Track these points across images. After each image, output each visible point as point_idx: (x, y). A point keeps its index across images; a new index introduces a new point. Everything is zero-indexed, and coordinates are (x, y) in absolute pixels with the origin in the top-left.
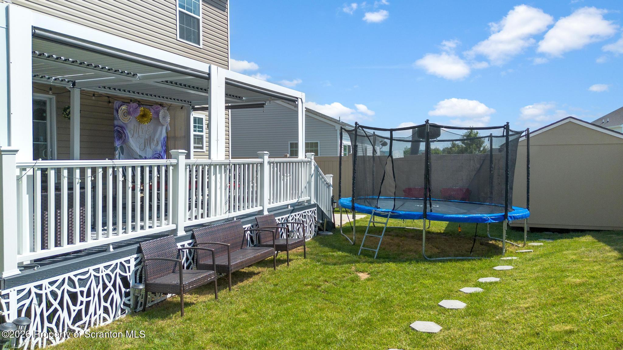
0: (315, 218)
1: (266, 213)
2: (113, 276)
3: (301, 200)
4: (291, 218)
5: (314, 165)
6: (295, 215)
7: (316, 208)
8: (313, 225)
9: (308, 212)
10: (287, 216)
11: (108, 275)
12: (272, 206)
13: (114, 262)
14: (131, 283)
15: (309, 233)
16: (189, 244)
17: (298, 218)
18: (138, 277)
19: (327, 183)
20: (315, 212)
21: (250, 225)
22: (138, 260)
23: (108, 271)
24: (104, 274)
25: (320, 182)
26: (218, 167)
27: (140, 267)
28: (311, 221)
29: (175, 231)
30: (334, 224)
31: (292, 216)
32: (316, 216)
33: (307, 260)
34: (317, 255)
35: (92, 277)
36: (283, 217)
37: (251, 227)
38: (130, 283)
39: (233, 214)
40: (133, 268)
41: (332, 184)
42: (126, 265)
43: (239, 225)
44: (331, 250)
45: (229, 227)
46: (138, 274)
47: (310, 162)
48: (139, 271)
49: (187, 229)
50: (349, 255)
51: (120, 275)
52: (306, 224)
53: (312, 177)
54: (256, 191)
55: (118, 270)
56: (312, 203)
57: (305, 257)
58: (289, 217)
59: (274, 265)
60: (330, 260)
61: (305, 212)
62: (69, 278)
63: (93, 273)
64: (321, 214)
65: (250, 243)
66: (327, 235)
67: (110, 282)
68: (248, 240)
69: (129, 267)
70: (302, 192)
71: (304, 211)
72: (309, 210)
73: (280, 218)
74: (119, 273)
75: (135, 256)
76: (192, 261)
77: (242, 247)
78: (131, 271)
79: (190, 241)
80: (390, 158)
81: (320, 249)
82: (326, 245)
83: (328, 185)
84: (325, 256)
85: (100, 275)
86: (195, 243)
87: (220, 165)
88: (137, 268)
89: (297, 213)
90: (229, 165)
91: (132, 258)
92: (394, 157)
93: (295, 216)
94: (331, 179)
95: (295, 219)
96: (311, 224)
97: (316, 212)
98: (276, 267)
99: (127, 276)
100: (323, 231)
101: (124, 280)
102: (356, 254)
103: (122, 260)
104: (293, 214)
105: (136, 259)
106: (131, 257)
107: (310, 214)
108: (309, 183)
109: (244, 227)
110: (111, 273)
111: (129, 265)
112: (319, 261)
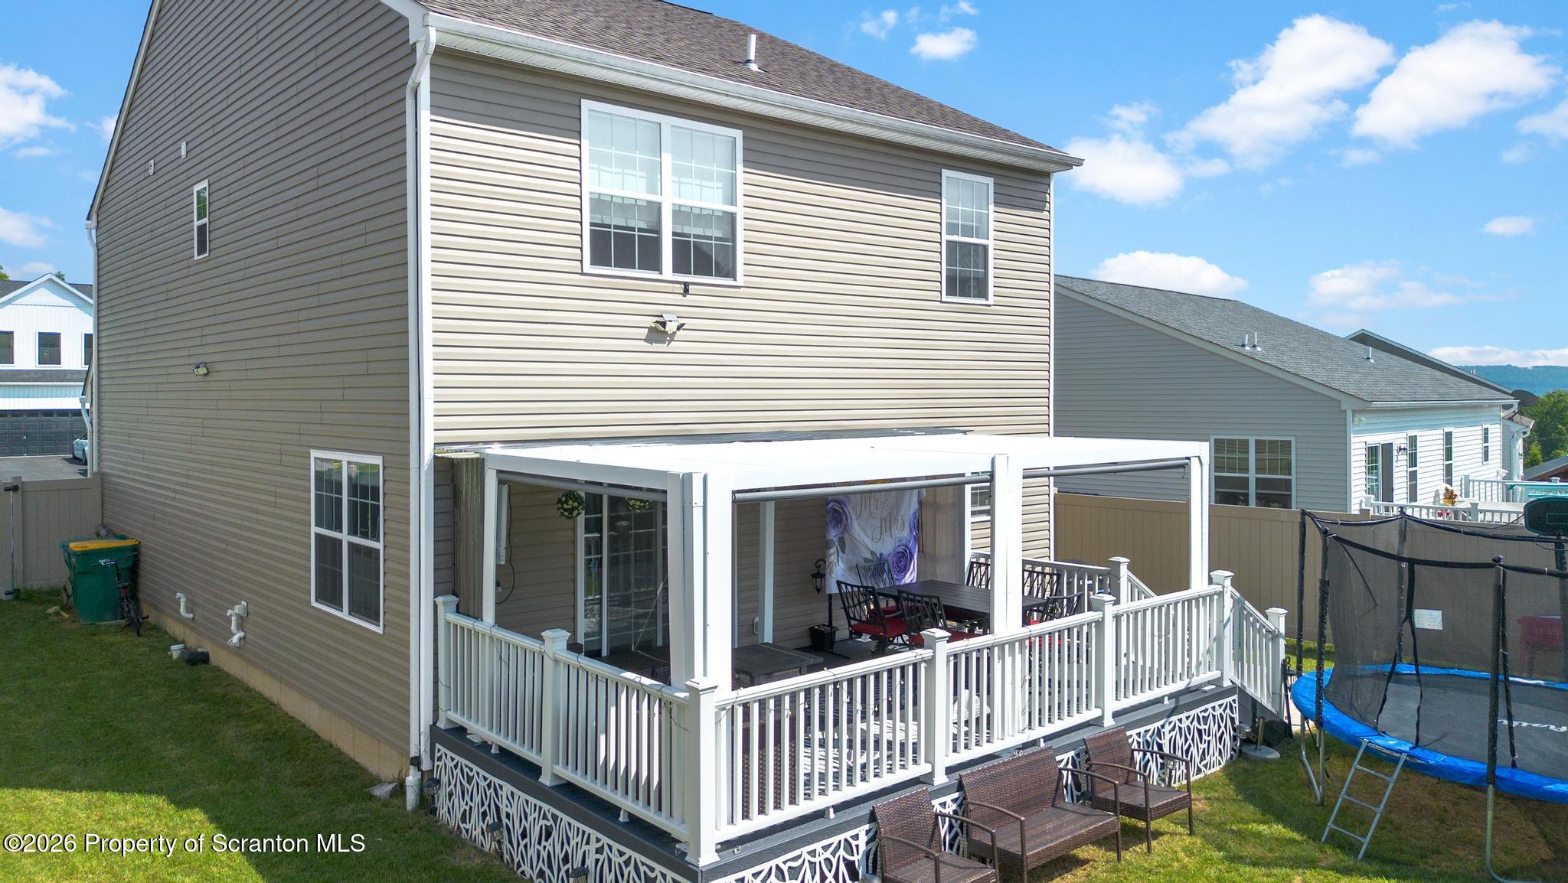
0: (1232, 720)
1: (1109, 722)
2: (834, 861)
3: (1196, 681)
4: (1168, 728)
5: (1232, 597)
6: (1180, 720)
7: (1235, 697)
8: (1226, 737)
9: (1215, 708)
10: (1159, 724)
11: (827, 860)
12: (1125, 703)
13: (835, 840)
14: (860, 872)
15: (1217, 754)
16: (954, 801)
17: (1188, 726)
18: (870, 861)
19: (1268, 631)
20: (1234, 705)
21: (1072, 753)
22: (871, 834)
23: (828, 855)
24: (822, 859)
25: (1248, 634)
26: (1007, 646)
27: (873, 845)
28: (1223, 728)
29: (927, 779)
30: (1289, 726)
31: (1170, 723)
32: (1236, 716)
33: (1194, 839)
34: (1220, 826)
35: (807, 864)
36: (1147, 727)
37: (1075, 758)
38: (858, 873)
39: (1038, 732)
40: (863, 848)
41: (1282, 630)
42: (854, 843)
43: (1048, 758)
44: (1259, 816)
45: (1028, 764)
46: (871, 857)
47: (1221, 594)
48: (872, 853)
49: (949, 770)
50: (1296, 836)
51: (844, 859)
52: (1209, 735)
53: (1225, 626)
54: (1087, 682)
55: (841, 852)
56: (1227, 684)
57: (1191, 833)
58: (1163, 726)
59: (1118, 847)
60: (1249, 850)
61: (1206, 711)
62: (777, 866)
63: (808, 858)
64: (1250, 706)
65: (1074, 790)
66: (1266, 761)
67: (830, 871)
68: (1069, 782)
69: (857, 846)
70: (1199, 664)
71: (1203, 708)
72: (1216, 704)
73: (1142, 730)
74: (844, 857)
75: (867, 827)
76: (959, 830)
77: (1054, 802)
78: (861, 852)
79: (956, 795)
80: (1407, 624)
81: (1235, 807)
82: (1251, 798)
83: (1274, 636)
84: (1239, 834)
85: (816, 860)
86: (965, 798)
87: (1012, 644)
88: (870, 846)
89: (1183, 716)
90: (1030, 638)
91: (862, 831)
92: (1418, 625)
93: (1178, 724)
94: (1282, 620)
95: (1180, 728)
96: (1223, 733)
97: (1236, 705)
98: (1123, 853)
99: (854, 862)
100: (1256, 743)
101: (850, 866)
102: (1316, 838)
103: (848, 835)
104: (1174, 719)
105: (867, 832)
106: (861, 828)
107: (1220, 711)
108: (1219, 640)
109: (1058, 758)
110: (831, 857)
111: (856, 842)
112: (1220, 848)
